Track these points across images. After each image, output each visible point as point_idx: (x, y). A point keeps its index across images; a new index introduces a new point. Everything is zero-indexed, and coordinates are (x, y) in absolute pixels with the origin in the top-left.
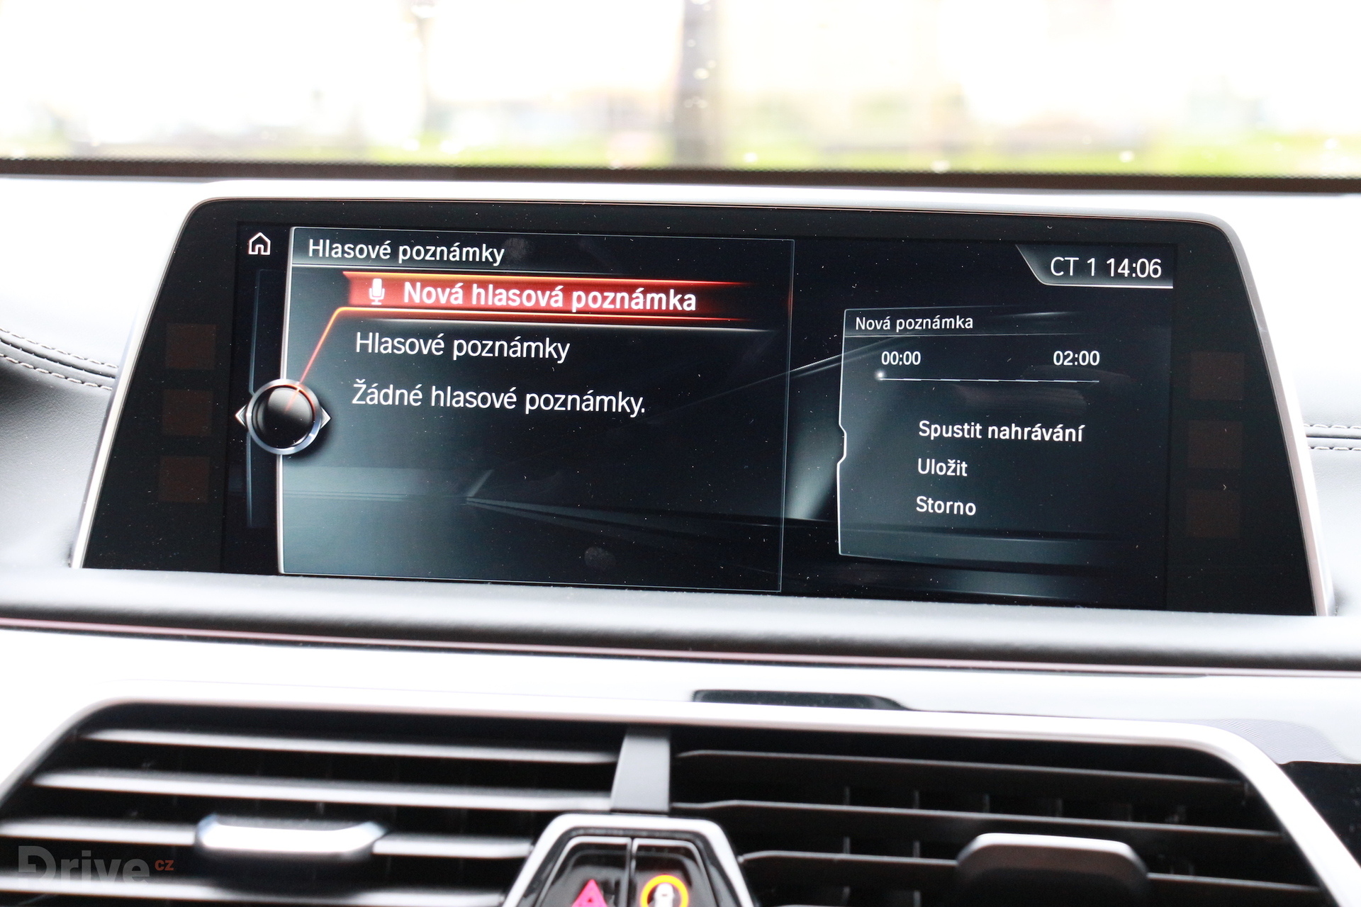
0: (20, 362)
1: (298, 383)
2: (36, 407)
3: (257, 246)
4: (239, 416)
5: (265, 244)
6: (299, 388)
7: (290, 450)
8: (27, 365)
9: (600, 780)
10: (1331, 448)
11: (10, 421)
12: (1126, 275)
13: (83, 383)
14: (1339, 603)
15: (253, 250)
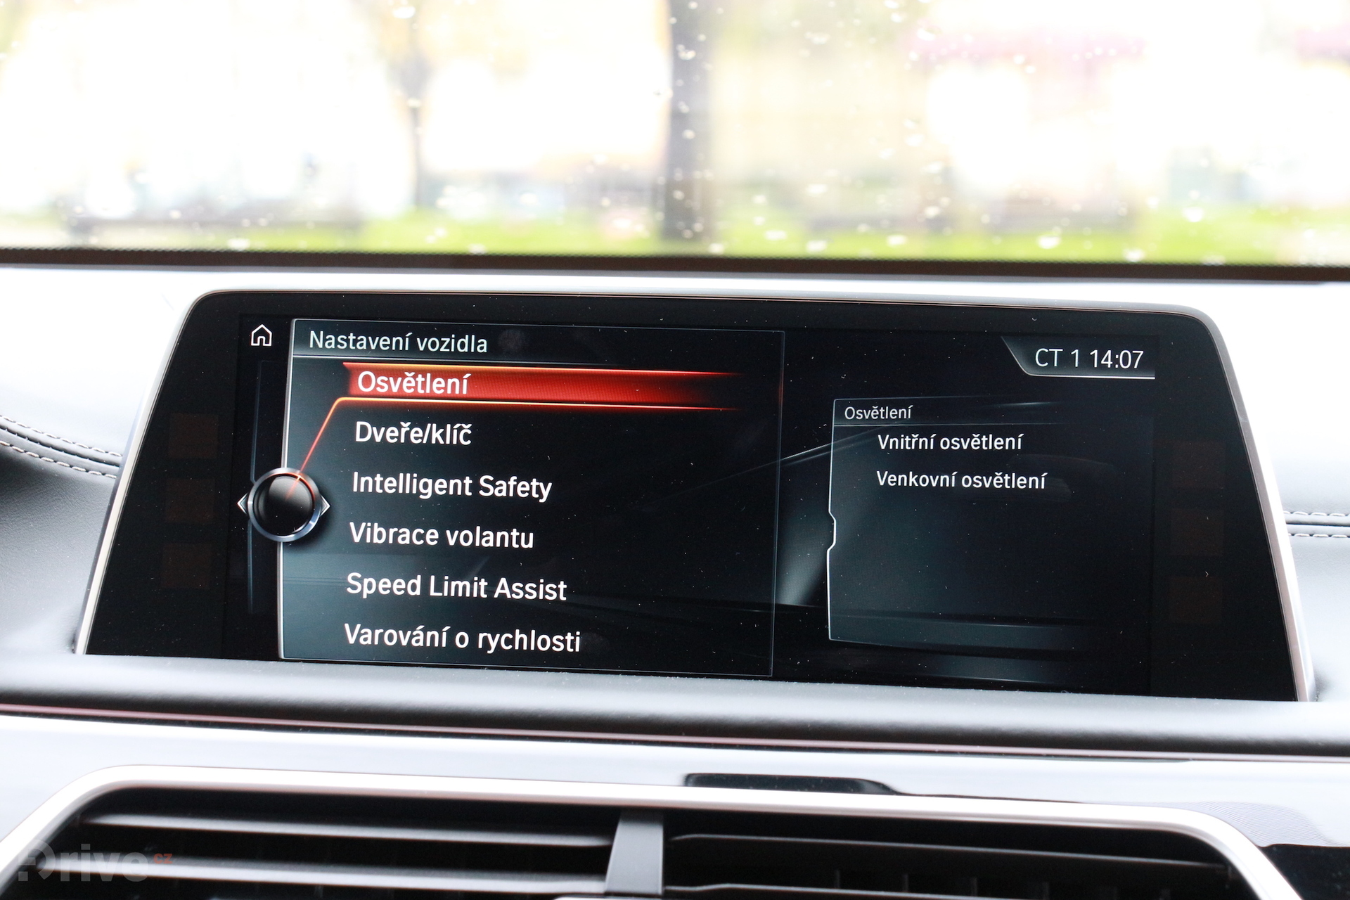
0: (25, 452)
1: (298, 472)
2: (41, 495)
3: (259, 338)
4: (240, 504)
5: (267, 335)
6: (300, 477)
7: (291, 538)
8: (33, 454)
9: (595, 863)
10: (1311, 535)
11: (16, 509)
12: (1109, 366)
13: (87, 471)
14: (1320, 688)
15: (256, 342)
